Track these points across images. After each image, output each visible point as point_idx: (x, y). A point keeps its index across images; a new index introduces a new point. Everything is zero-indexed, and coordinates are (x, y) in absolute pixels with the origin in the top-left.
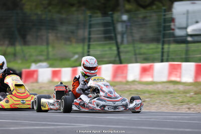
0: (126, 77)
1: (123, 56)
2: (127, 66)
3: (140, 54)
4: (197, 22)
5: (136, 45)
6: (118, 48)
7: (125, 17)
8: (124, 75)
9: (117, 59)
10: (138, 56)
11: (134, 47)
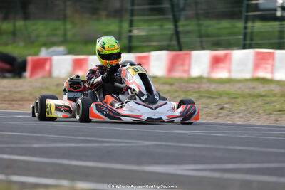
0: (188, 71)
1: (183, 39)
2: (190, 54)
3: (208, 36)
5: (201, 22)
6: (176, 27)
8: (186, 68)
9: (174, 43)
10: (204, 39)
11: (199, 25)
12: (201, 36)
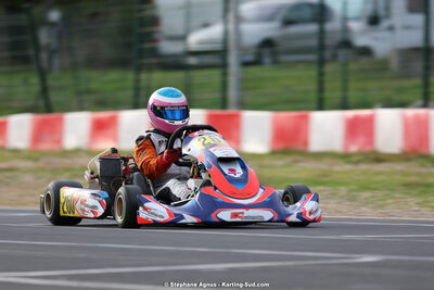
0: (59, 141)
1: (54, 97)
4: (206, 25)
6: (43, 80)
7: (54, 15)
8: (56, 137)
9: (41, 103)
11: (76, 78)
12: (79, 93)
